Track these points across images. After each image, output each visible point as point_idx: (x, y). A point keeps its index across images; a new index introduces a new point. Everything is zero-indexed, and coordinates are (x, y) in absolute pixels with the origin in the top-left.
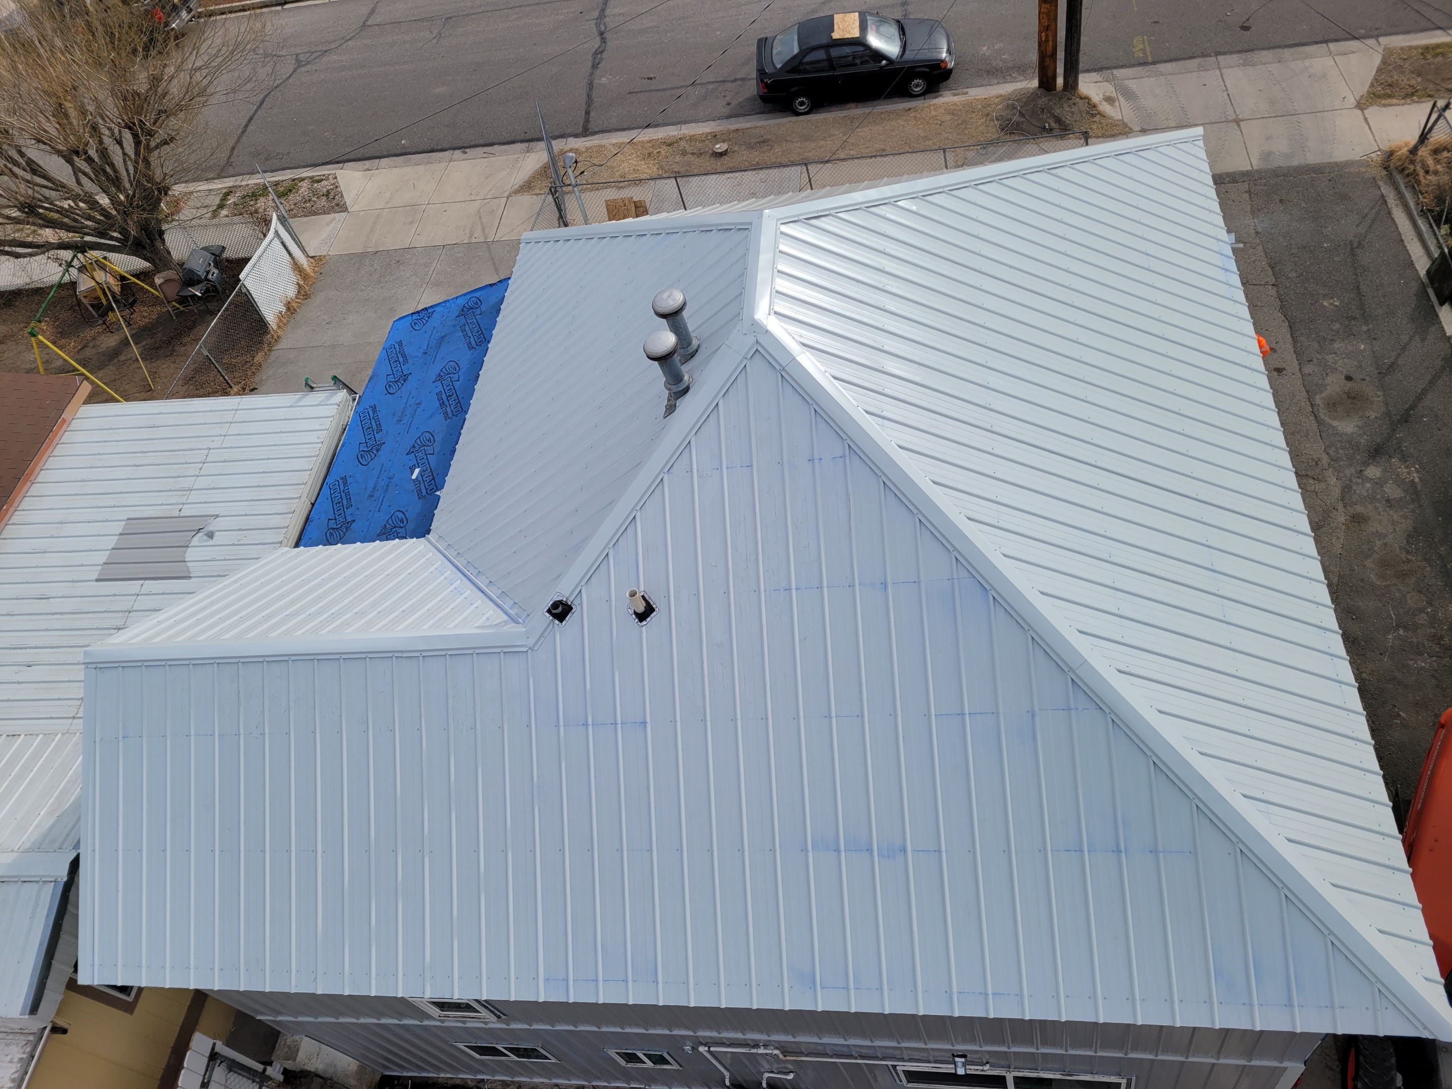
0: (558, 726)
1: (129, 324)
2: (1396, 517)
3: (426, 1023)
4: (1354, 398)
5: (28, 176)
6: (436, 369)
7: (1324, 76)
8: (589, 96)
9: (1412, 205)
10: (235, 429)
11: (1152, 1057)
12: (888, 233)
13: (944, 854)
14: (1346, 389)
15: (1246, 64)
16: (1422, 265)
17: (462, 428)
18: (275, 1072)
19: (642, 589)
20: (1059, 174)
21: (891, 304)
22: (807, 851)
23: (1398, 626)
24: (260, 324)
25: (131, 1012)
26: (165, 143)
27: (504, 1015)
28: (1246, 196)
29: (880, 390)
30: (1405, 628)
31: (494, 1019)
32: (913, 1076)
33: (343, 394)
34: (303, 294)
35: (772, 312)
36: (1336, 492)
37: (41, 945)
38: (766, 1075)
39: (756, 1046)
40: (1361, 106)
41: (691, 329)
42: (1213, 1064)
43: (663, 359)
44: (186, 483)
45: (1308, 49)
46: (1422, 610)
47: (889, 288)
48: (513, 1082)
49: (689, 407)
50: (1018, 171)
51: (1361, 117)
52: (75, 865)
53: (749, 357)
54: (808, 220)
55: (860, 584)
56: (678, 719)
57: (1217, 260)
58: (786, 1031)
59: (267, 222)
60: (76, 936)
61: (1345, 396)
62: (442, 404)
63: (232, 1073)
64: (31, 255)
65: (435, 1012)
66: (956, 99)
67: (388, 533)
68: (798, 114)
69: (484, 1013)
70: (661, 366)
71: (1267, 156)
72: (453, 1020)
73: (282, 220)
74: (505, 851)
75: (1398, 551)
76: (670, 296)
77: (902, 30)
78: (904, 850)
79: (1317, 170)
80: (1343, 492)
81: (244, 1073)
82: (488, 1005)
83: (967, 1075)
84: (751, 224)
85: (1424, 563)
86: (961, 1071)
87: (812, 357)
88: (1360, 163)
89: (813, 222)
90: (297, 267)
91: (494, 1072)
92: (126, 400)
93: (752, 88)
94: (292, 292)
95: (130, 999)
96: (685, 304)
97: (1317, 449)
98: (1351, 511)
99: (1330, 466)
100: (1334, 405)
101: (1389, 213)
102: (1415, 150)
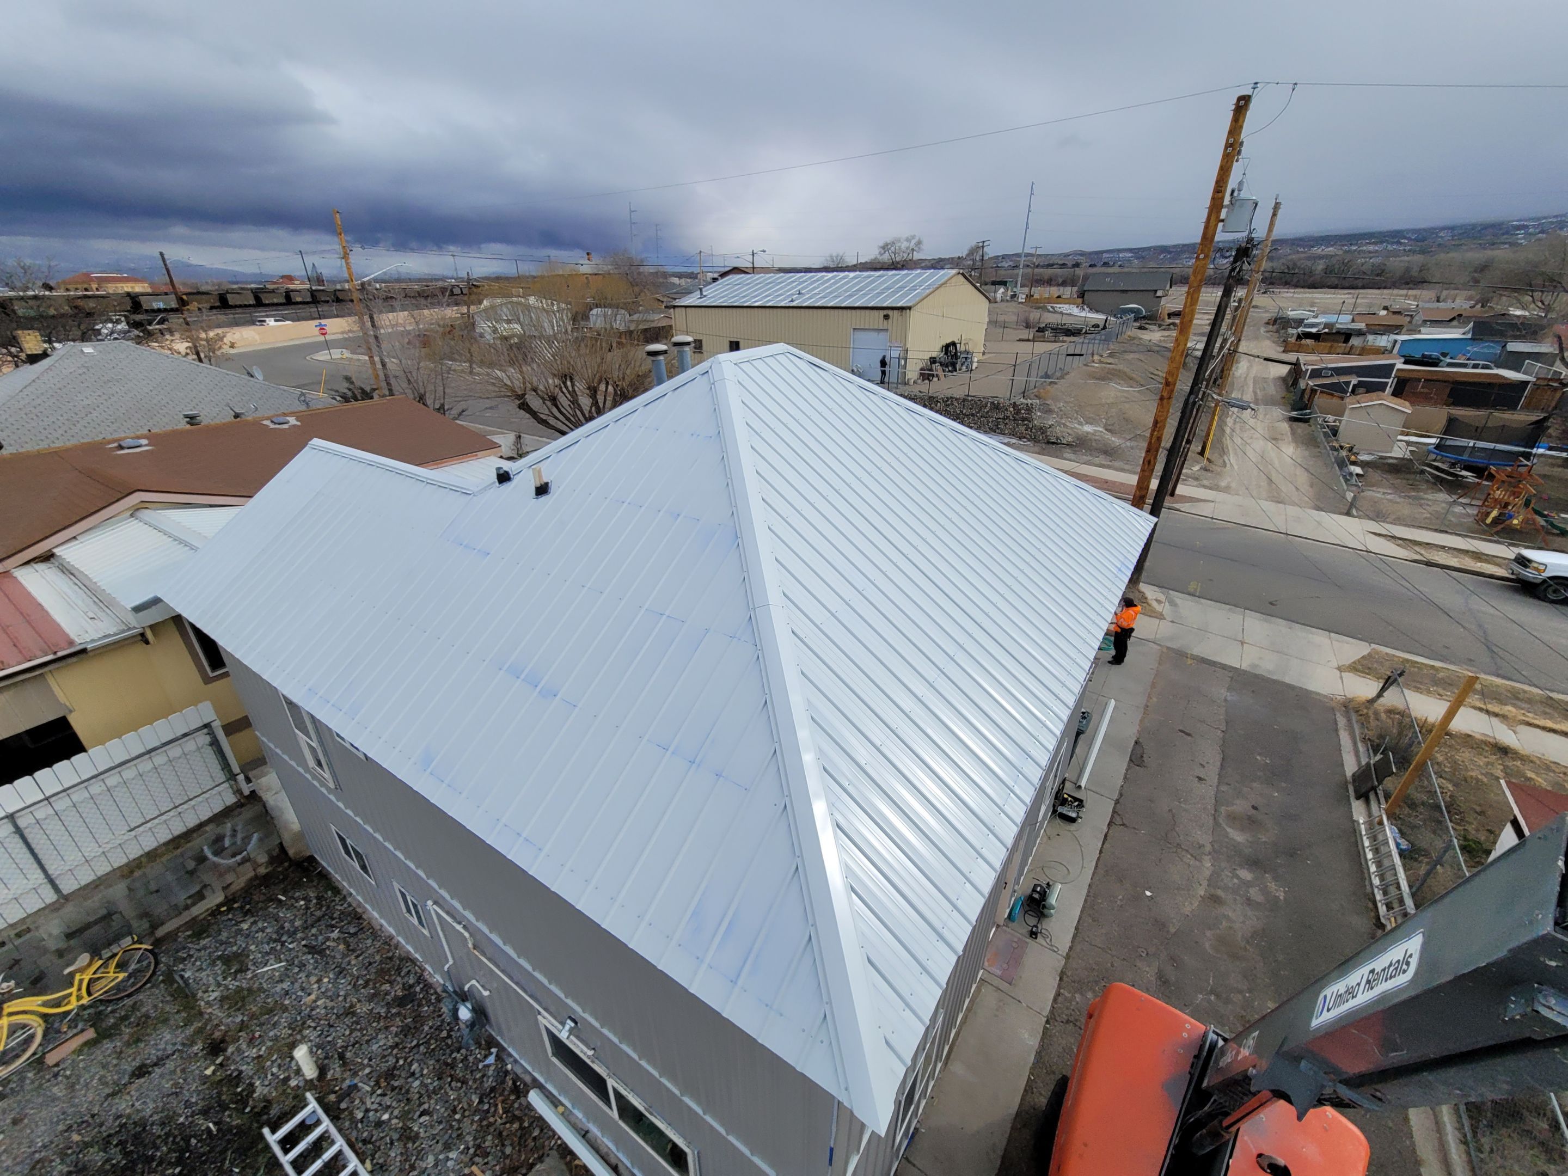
0: (448, 541)
2: (1250, 914)
4: (1253, 821)
7: (1320, 646)
9: (1357, 732)
13: (576, 710)
14: (1249, 813)
15: (1264, 620)
16: (1350, 767)
18: (247, 789)
19: (547, 479)
22: (501, 670)
23: (1212, 992)
27: (340, 787)
29: (772, 443)
30: (1218, 996)
31: (333, 787)
36: (1207, 873)
39: (459, 920)
40: (1340, 669)
45: (1314, 630)
46: (1240, 991)
48: (364, 907)
51: (1339, 674)
53: (701, 374)
56: (506, 558)
61: (1246, 817)
63: (210, 747)
69: (327, 774)
71: (1255, 666)
75: (1239, 938)
79: (1290, 687)
81: (219, 757)
82: (328, 760)
85: (1259, 958)
87: (738, 388)
88: (1326, 696)
95: (211, 675)
97: (1203, 837)
98: (1212, 891)
99: (1210, 853)
100: (1234, 818)
101: (1337, 730)
102: (1372, 701)
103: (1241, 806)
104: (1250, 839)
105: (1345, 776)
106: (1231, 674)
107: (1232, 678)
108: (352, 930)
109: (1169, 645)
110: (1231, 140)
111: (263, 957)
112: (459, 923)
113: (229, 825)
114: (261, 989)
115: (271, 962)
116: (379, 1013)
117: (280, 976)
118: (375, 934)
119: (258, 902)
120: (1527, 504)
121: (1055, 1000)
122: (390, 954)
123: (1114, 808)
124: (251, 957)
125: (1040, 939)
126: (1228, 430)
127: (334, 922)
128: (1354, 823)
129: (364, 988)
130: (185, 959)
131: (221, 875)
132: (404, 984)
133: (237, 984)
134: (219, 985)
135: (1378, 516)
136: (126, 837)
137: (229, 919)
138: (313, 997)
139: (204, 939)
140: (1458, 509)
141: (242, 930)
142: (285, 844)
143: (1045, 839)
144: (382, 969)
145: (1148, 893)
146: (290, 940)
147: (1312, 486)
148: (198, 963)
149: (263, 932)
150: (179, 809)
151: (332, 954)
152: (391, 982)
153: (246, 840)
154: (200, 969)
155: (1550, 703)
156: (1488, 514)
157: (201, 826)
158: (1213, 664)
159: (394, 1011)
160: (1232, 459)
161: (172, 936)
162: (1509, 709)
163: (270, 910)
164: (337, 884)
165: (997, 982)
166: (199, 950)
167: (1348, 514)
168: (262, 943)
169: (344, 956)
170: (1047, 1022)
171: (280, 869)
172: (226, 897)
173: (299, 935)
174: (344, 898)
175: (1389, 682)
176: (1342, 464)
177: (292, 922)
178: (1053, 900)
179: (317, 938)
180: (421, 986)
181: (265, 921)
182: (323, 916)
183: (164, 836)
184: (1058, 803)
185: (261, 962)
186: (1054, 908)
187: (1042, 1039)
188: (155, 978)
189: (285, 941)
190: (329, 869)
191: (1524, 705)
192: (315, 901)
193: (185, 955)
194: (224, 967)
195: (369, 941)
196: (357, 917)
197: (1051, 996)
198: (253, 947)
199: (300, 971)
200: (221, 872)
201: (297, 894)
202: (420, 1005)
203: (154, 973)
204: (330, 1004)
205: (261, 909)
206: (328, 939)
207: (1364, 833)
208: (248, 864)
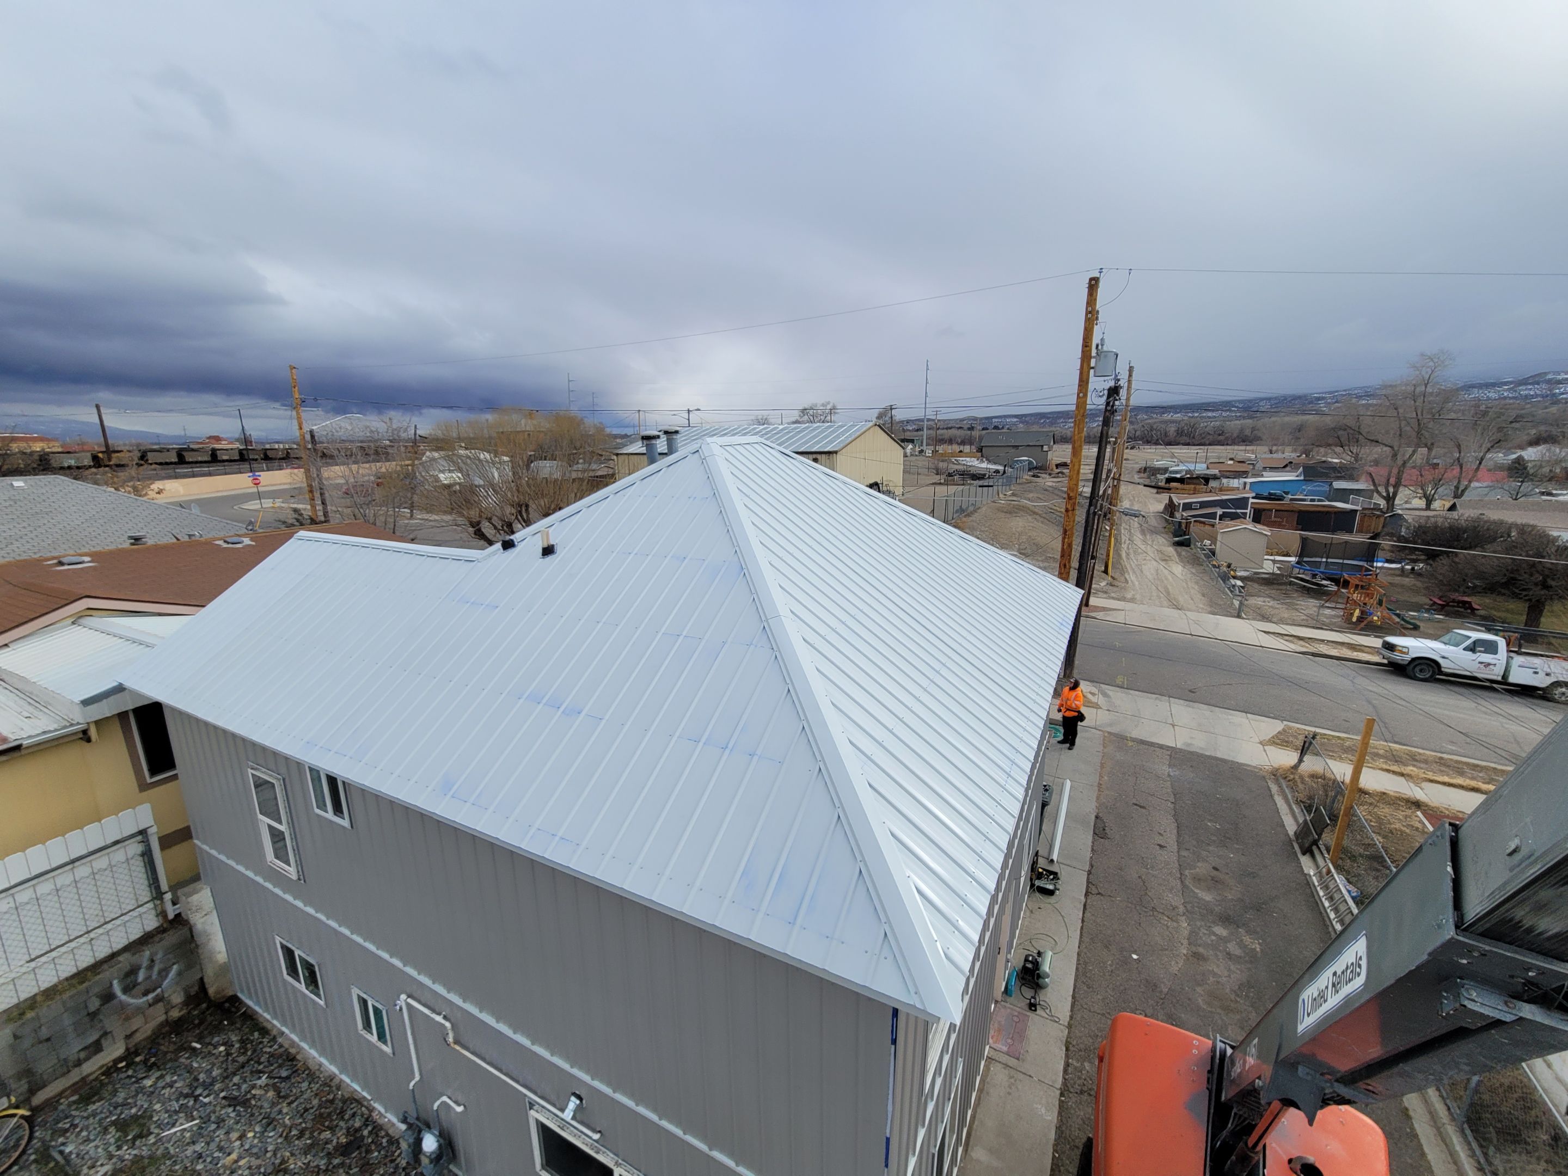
0: (454, 601)
3: (267, 883)
4: (1217, 882)
7: (1240, 725)
13: (603, 722)
14: (1212, 874)
15: (1188, 706)
16: (1291, 827)
18: (171, 908)
22: (521, 699)
25: (141, 790)
27: (305, 881)
28: (1168, 757)
35: (720, 444)
36: (1186, 933)
43: (648, 440)
45: (1232, 712)
48: (298, 1045)
51: (1262, 748)
53: (692, 452)
56: (516, 608)
61: (1210, 878)
65: (270, 854)
69: (292, 866)
71: (1188, 745)
75: (1228, 991)
79: (1222, 761)
82: (297, 850)
85: (1251, 1009)
88: (1255, 767)
95: (148, 781)
97: (1176, 900)
98: (1194, 949)
99: (1184, 914)
100: (1199, 880)
101: (1272, 796)
102: (1296, 767)
103: (1202, 868)
104: (1218, 898)
105: (1288, 835)
106: (1169, 753)
107: (1170, 756)
108: (284, 1074)
109: (1109, 729)
110: (1090, 309)
111: (170, 1116)
112: (439, 1014)
113: (147, 953)
114: (167, 1155)
115: (180, 1121)
116: (318, 1166)
117: (192, 1137)
118: (312, 1076)
119: (166, 1053)
120: (1380, 603)
121: (1065, 1071)
122: (331, 1097)
123: (1088, 879)
124: (155, 1119)
125: (1039, 1011)
126: (1124, 555)
127: (261, 1067)
128: (1306, 876)
129: (297, 1139)
130: (66, 1131)
131: (127, 1019)
132: (348, 1129)
133: (135, 1152)
134: (110, 1157)
135: (1265, 618)
136: (24, 970)
137: (128, 1077)
138: (234, 1156)
139: (94, 1103)
140: (1327, 612)
141: (144, 1087)
142: (206, 980)
143: (1028, 913)
144: (321, 1115)
145: (1135, 957)
146: (206, 1093)
147: (1203, 595)
148: (84, 1134)
149: (171, 1087)
150: (92, 935)
151: (259, 1104)
152: (332, 1129)
153: (164, 972)
154: (87, 1140)
155: (1441, 762)
156: (1352, 614)
157: (113, 956)
158: (1152, 744)
159: (336, 1161)
160: (1131, 577)
161: (52, 1103)
162: (1409, 769)
163: (182, 1060)
164: (265, 1024)
165: (1005, 1058)
166: (87, 1118)
167: (1239, 616)
168: (170, 1100)
169: (273, 1104)
170: (1062, 1095)
171: (196, 1012)
172: (127, 1049)
173: (217, 1087)
174: (274, 1039)
175: (1304, 750)
176: (1225, 578)
177: (209, 1072)
178: (1046, 967)
179: (239, 1088)
180: (370, 1128)
181: (173, 1074)
182: (248, 1061)
183: (67, 968)
184: (1034, 877)
185: (168, 1123)
186: (1048, 976)
187: (1060, 1113)
188: (25, 1157)
189: (200, 1095)
190: (257, 1008)
191: (1422, 765)
192: (237, 1046)
193: (67, 1126)
194: (118, 1134)
195: (305, 1085)
196: (289, 1058)
197: (1061, 1067)
198: (157, 1107)
199: (218, 1127)
200: (126, 1014)
201: (216, 1039)
202: (368, 1151)
203: (24, 1152)
204: (255, 1162)
205: (171, 1060)
206: (254, 1087)
207: (1316, 884)
208: (161, 1004)
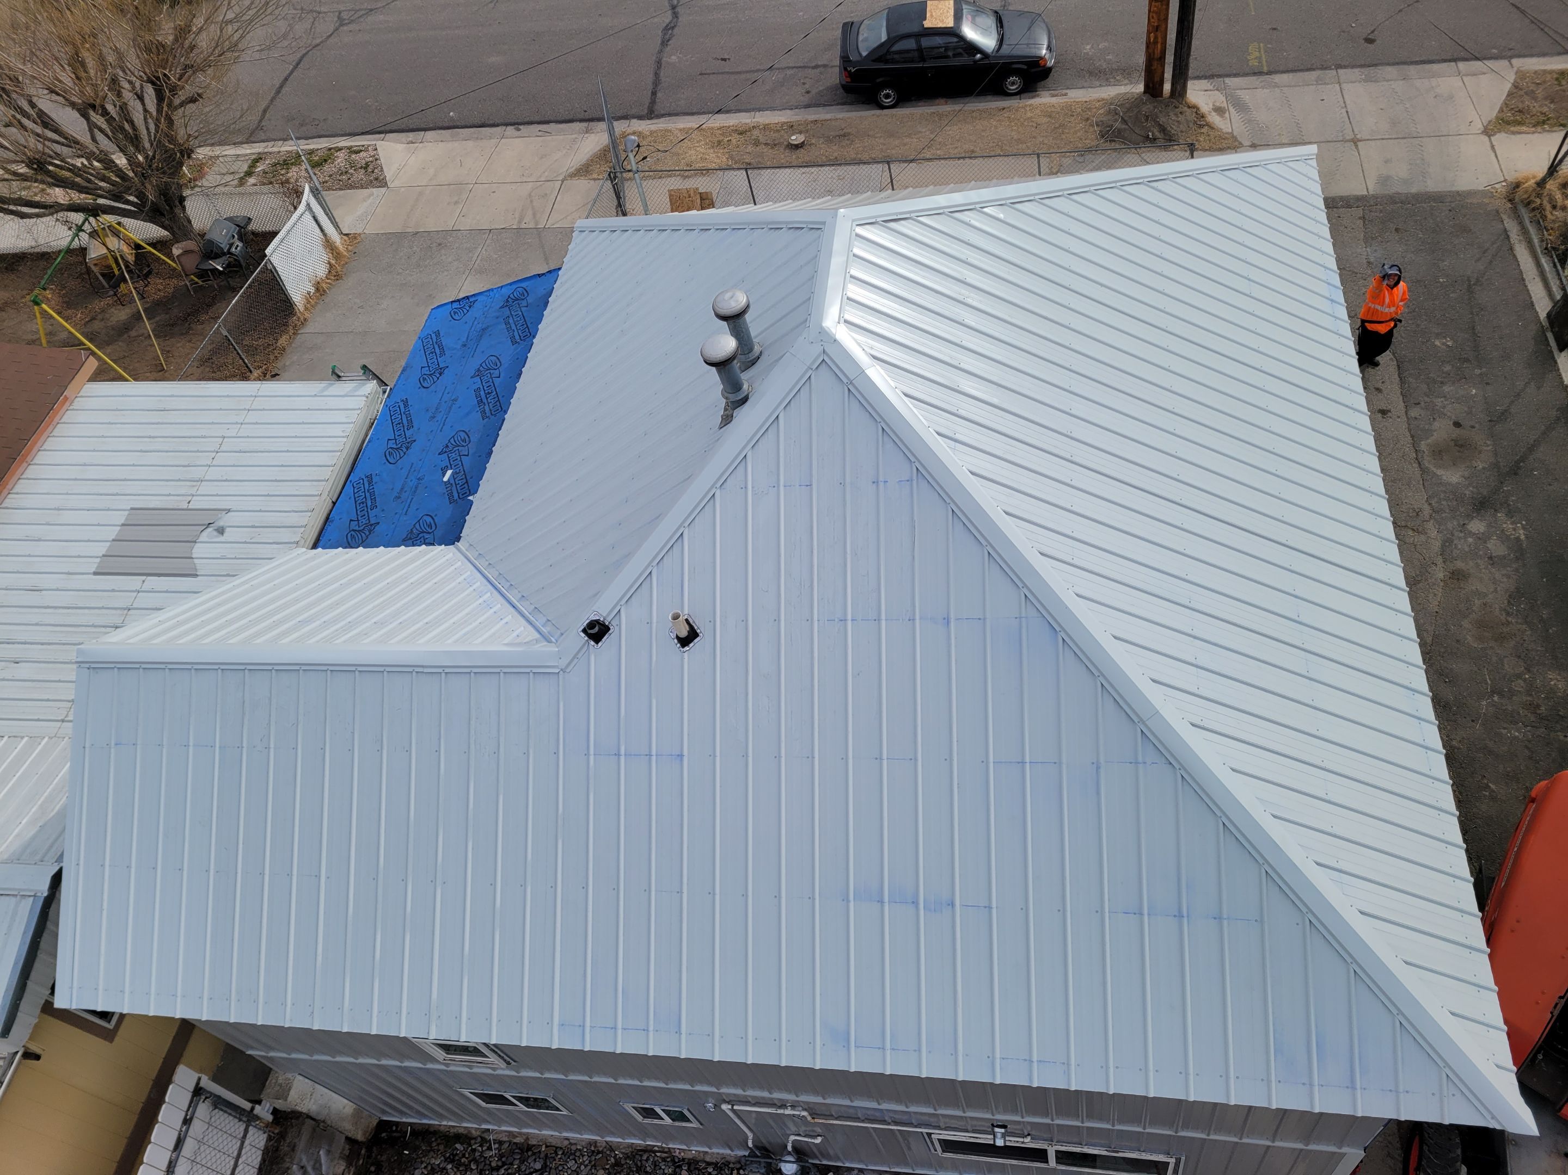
0: (587, 755)
1: (142, 297)
2: (1498, 576)
3: (430, 1066)
4: (1462, 446)
5: (39, 130)
6: (475, 363)
7: (1451, 97)
8: (657, 75)
9: (1536, 241)
10: (252, 417)
11: (1203, 1136)
12: (972, 241)
13: (994, 911)
14: (1454, 436)
15: (1368, 80)
16: (1543, 307)
17: (500, 429)
18: (264, 1111)
19: (686, 612)
20: (1160, 188)
21: (971, 319)
22: (848, 901)
23: (1493, 692)
24: (287, 304)
25: (111, 1041)
26: (193, 100)
27: (515, 1061)
28: (1360, 222)
29: (954, 410)
30: (1501, 694)
31: (502, 1064)
32: (949, 1146)
33: (372, 385)
34: (334, 274)
35: (842, 320)
36: (1436, 545)
37: (16, 963)
38: (792, 1138)
39: (783, 1106)
40: (1488, 132)
41: (753, 334)
42: (1268, 1147)
43: (722, 365)
44: (197, 473)
45: (1435, 67)
46: (1519, 676)
47: (969, 301)
48: (520, 1134)
49: (747, 418)
50: (1115, 182)
51: (1488, 143)
52: (57, 880)
53: (814, 367)
54: (887, 222)
55: (921, 619)
56: (718, 753)
57: (1324, 289)
58: (816, 1092)
59: (299, 194)
60: (54, 956)
61: (1452, 444)
62: (480, 402)
63: (217, 1110)
64: (38, 216)
65: (440, 1054)
66: (1054, 100)
67: (412, 539)
68: (883, 107)
69: (493, 1058)
70: (719, 372)
71: (1384, 180)
72: (459, 1064)
73: (315, 192)
74: (524, 886)
75: (1497, 612)
76: (732, 297)
77: (1000, 22)
78: (952, 904)
79: (1438, 198)
80: (1443, 546)
81: (229, 1111)
82: (497, 1049)
83: (1006, 1147)
84: (824, 223)
85: (1524, 626)
86: (1000, 1143)
87: (882, 371)
88: (1484, 193)
89: (892, 225)
90: (328, 244)
91: (500, 1122)
92: (135, 380)
93: (834, 76)
94: (322, 271)
95: (111, 1026)
96: (748, 306)
97: (1416, 498)
98: (1451, 566)
99: (1430, 517)
100: (1440, 452)
102: (1543, 182)
103: (1442, 430)
104: (1466, 474)
105: (1537, 317)
106: (1360, 212)
107: (1363, 218)
118: (569, 1151)
122: (612, 1160)
142: (350, 1135)
164: (454, 1131)
171: (364, 1162)
180: (684, 1167)
195: (571, 1163)
196: (524, 1149)
